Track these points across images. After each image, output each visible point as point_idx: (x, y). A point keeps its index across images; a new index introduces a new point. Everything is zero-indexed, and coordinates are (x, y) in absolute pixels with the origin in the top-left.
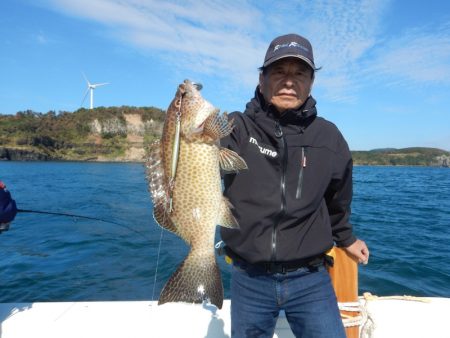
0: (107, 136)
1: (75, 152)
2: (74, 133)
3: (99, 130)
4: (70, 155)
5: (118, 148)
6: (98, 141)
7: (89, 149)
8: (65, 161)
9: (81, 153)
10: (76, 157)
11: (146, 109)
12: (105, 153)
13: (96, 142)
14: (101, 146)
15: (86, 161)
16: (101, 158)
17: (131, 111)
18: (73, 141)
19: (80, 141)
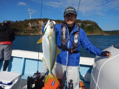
0: (33, 27)
1: (24, 33)
2: (24, 27)
3: (31, 26)
4: (22, 33)
5: (36, 31)
6: (31, 29)
7: (28, 32)
8: (21, 35)
9: (26, 33)
10: (24, 34)
11: (45, 19)
12: (32, 33)
13: (30, 29)
14: (31, 30)
15: (27, 35)
16: (31, 34)
17: (40, 20)
18: (23, 29)
19: (26, 29)
